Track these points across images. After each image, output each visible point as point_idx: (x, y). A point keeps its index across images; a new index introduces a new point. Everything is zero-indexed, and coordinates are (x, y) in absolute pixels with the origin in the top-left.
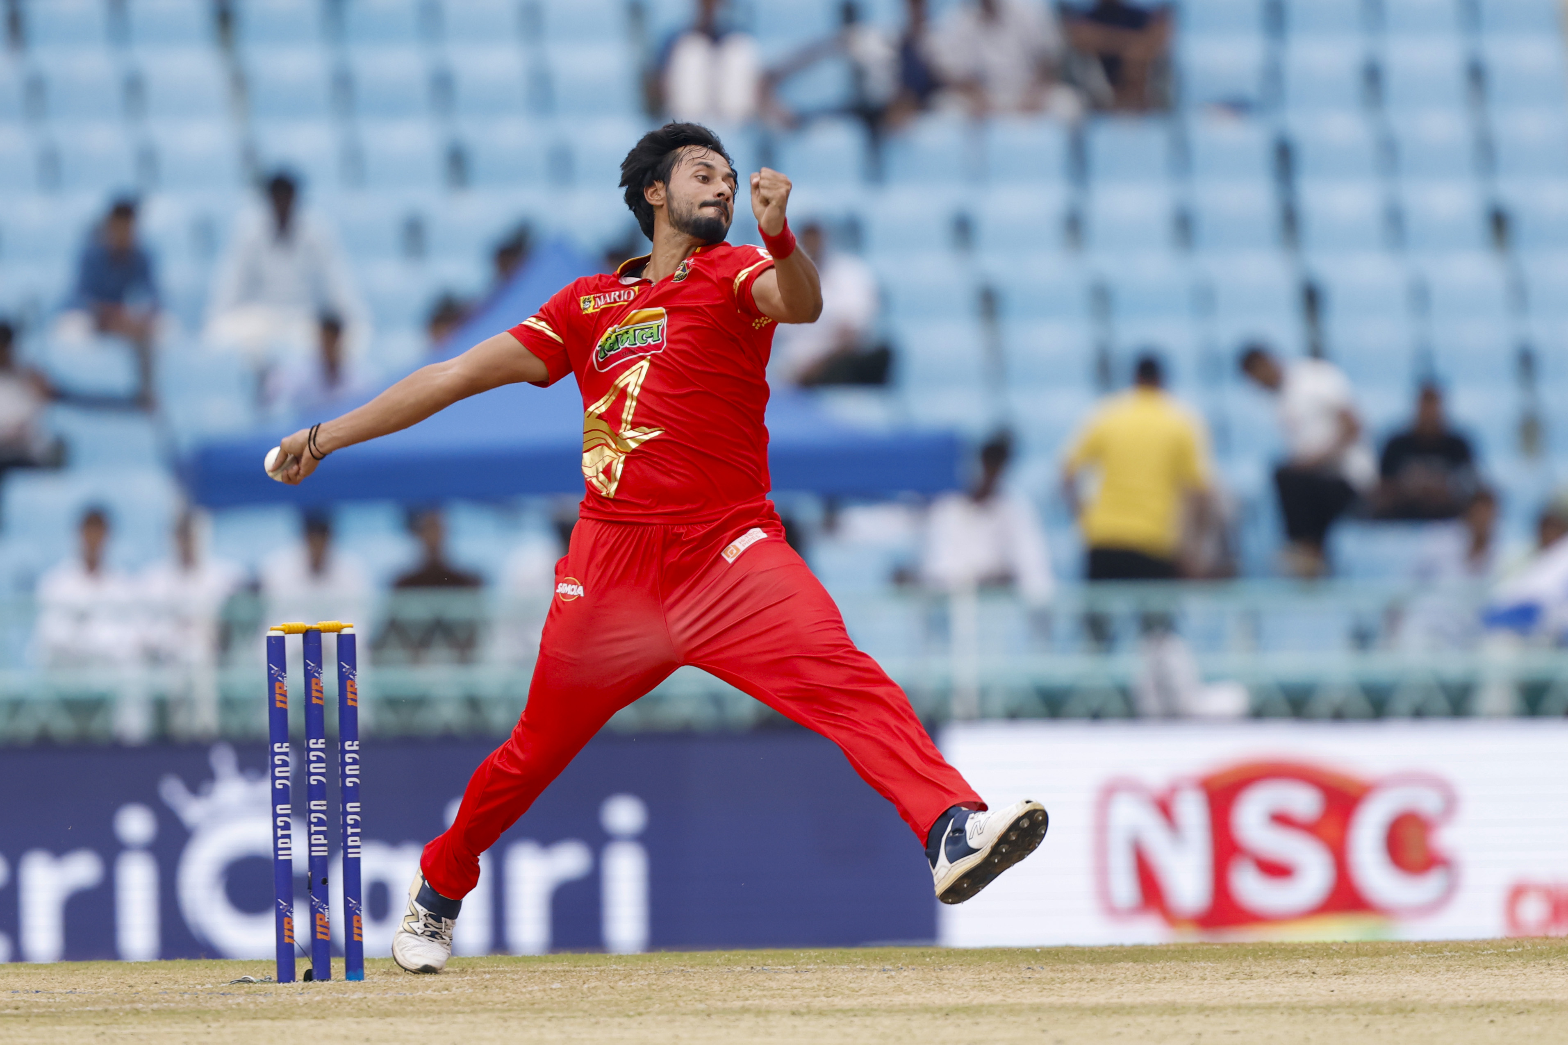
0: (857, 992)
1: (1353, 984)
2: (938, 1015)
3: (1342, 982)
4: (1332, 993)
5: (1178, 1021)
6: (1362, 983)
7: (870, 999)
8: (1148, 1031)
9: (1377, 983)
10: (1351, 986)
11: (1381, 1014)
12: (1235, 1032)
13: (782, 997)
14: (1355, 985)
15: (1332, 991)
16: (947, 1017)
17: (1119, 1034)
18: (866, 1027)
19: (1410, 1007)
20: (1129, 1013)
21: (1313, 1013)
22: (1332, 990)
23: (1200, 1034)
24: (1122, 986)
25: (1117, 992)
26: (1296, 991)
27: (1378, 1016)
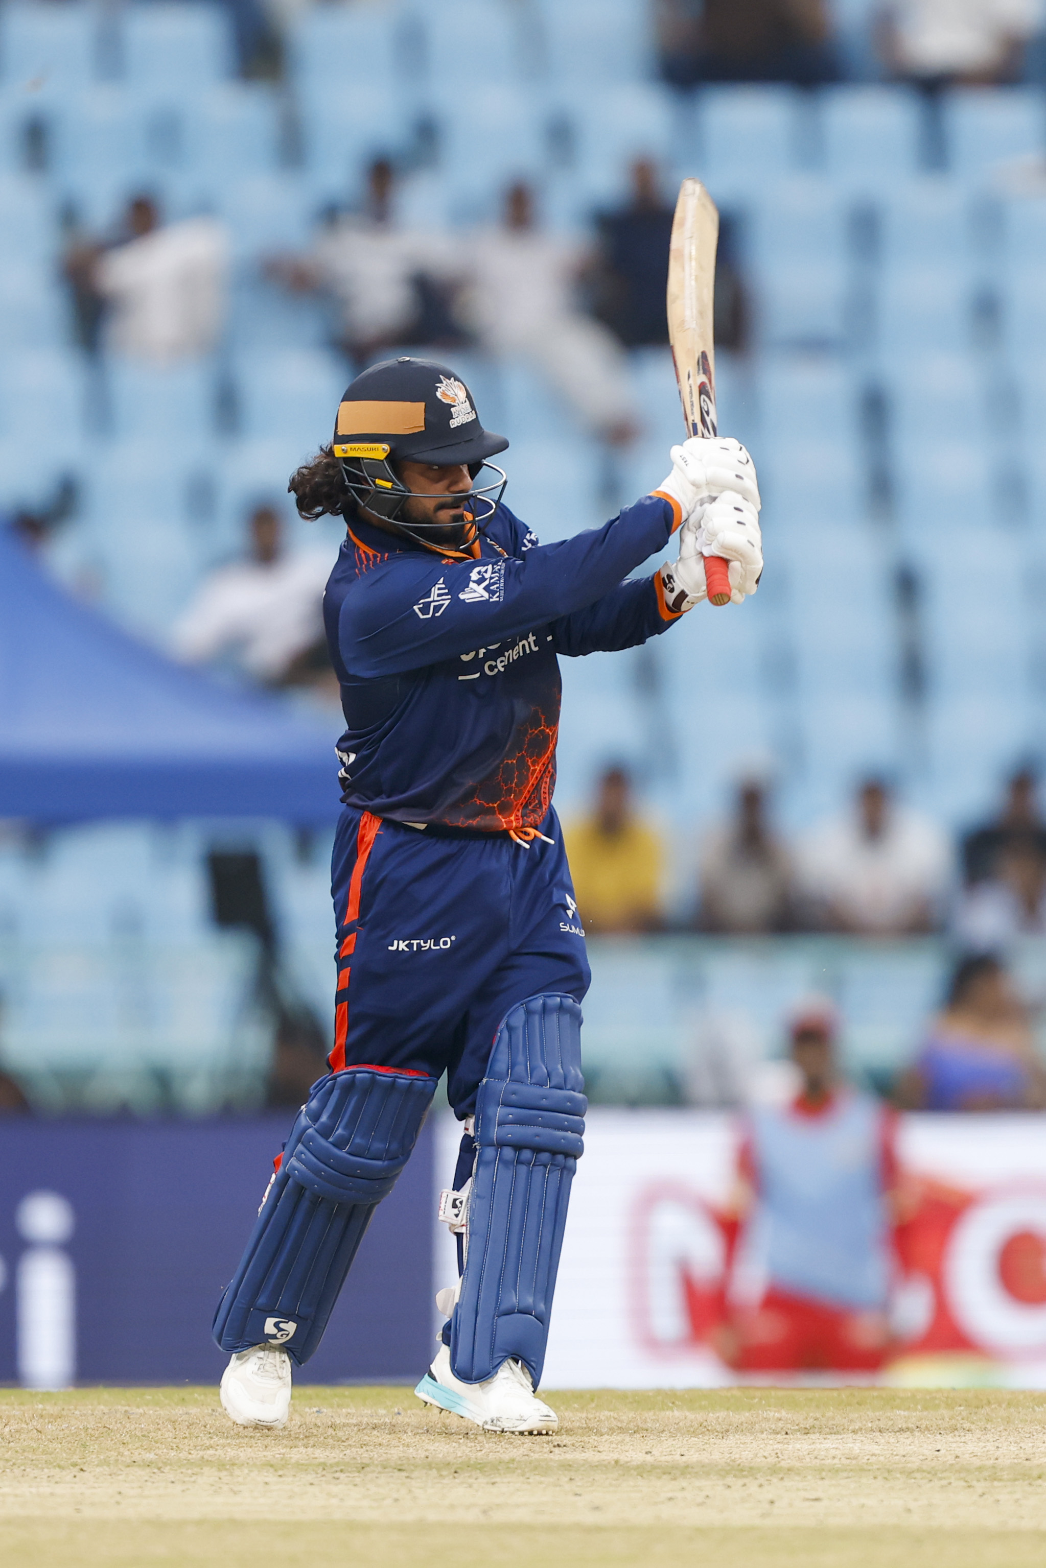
0: (343, 1441)
1: (964, 1442)
2: (444, 1473)
3: (951, 1439)
4: (937, 1452)
5: (744, 1485)
6: (975, 1442)
7: (361, 1451)
8: (707, 1496)
9: (993, 1441)
10: (962, 1444)
11: (1000, 1480)
12: (817, 1500)
13: (251, 1447)
14: (967, 1444)
15: (938, 1451)
16: (456, 1475)
17: (670, 1499)
18: (355, 1485)
19: (1035, 1473)
20: (683, 1474)
21: (915, 1478)
22: (937, 1449)
23: (772, 1502)
24: (674, 1440)
25: (668, 1448)
26: (892, 1450)
27: (996, 1483)
